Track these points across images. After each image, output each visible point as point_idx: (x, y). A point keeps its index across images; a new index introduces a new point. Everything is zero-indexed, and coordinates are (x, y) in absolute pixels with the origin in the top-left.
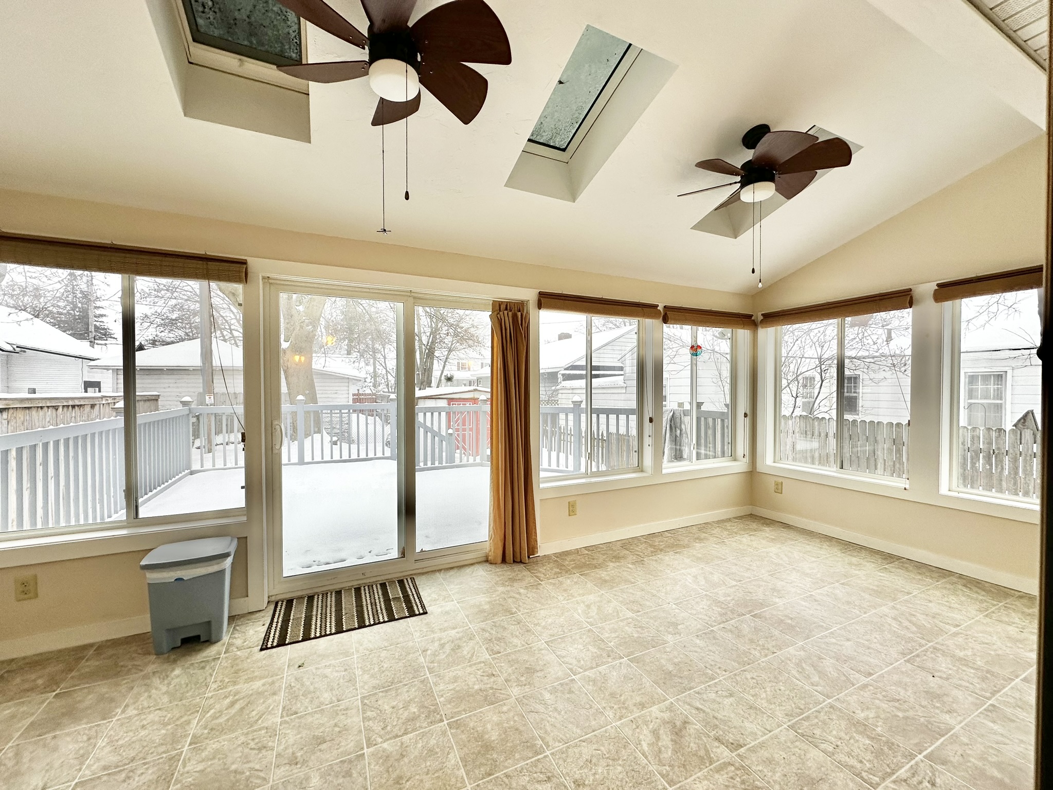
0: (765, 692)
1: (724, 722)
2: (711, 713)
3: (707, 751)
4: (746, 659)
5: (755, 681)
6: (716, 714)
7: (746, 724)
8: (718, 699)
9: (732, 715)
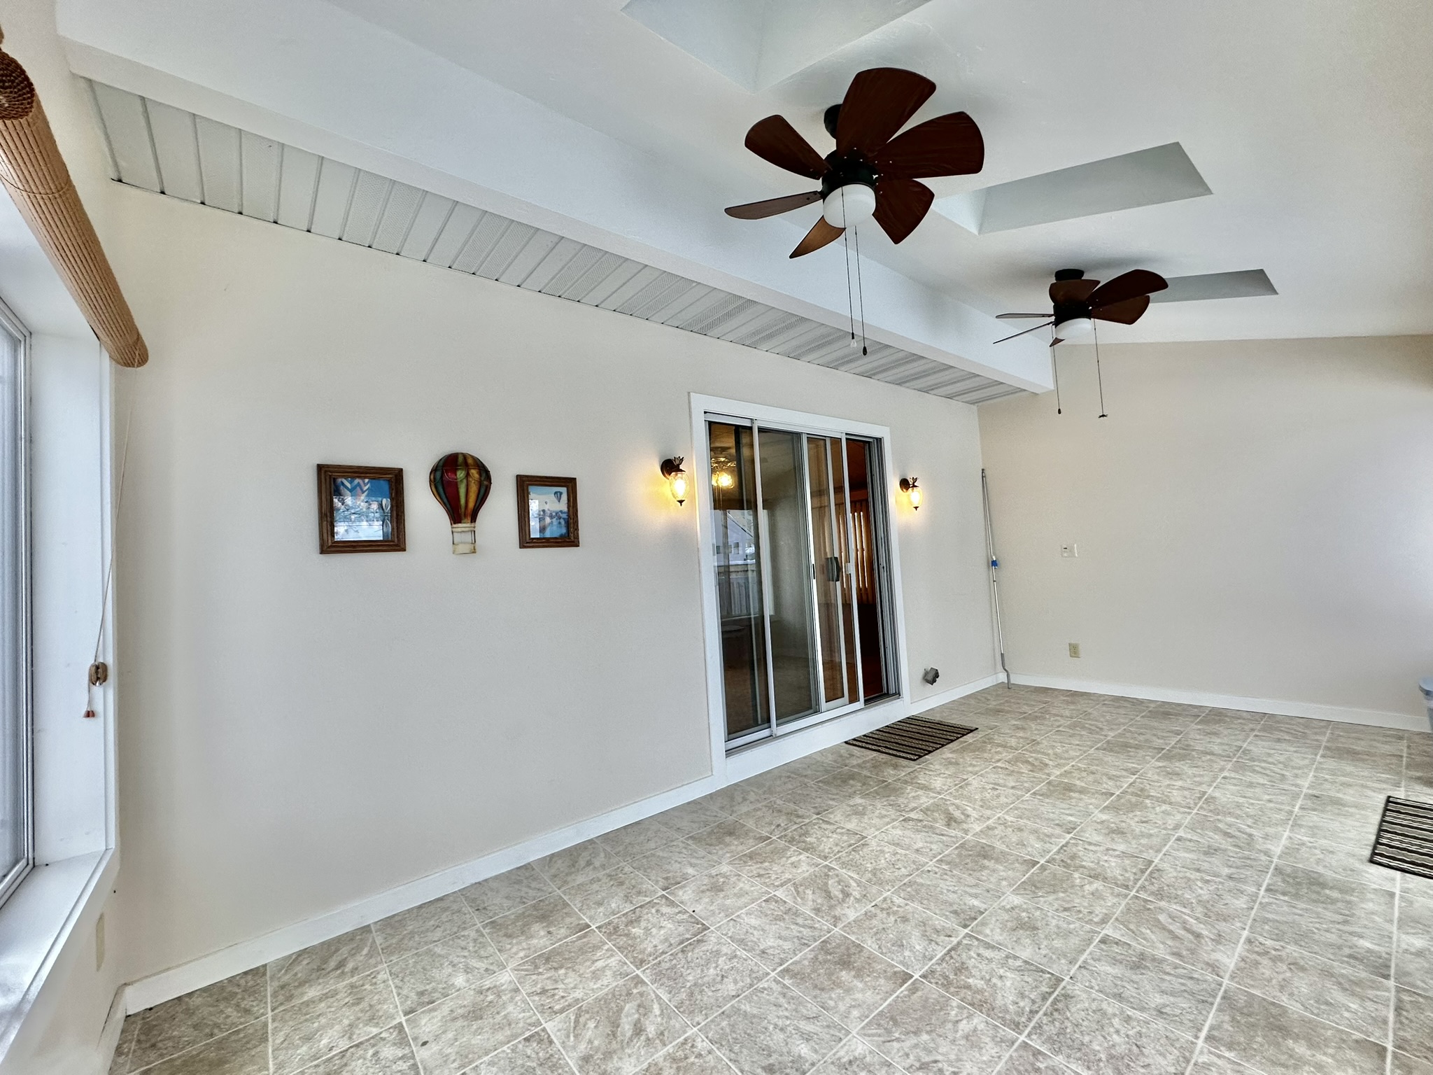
0: (886, 859)
1: (918, 831)
2: (930, 834)
3: (927, 815)
4: (909, 889)
5: (897, 867)
6: (926, 834)
7: (900, 833)
8: (929, 845)
9: (913, 836)
